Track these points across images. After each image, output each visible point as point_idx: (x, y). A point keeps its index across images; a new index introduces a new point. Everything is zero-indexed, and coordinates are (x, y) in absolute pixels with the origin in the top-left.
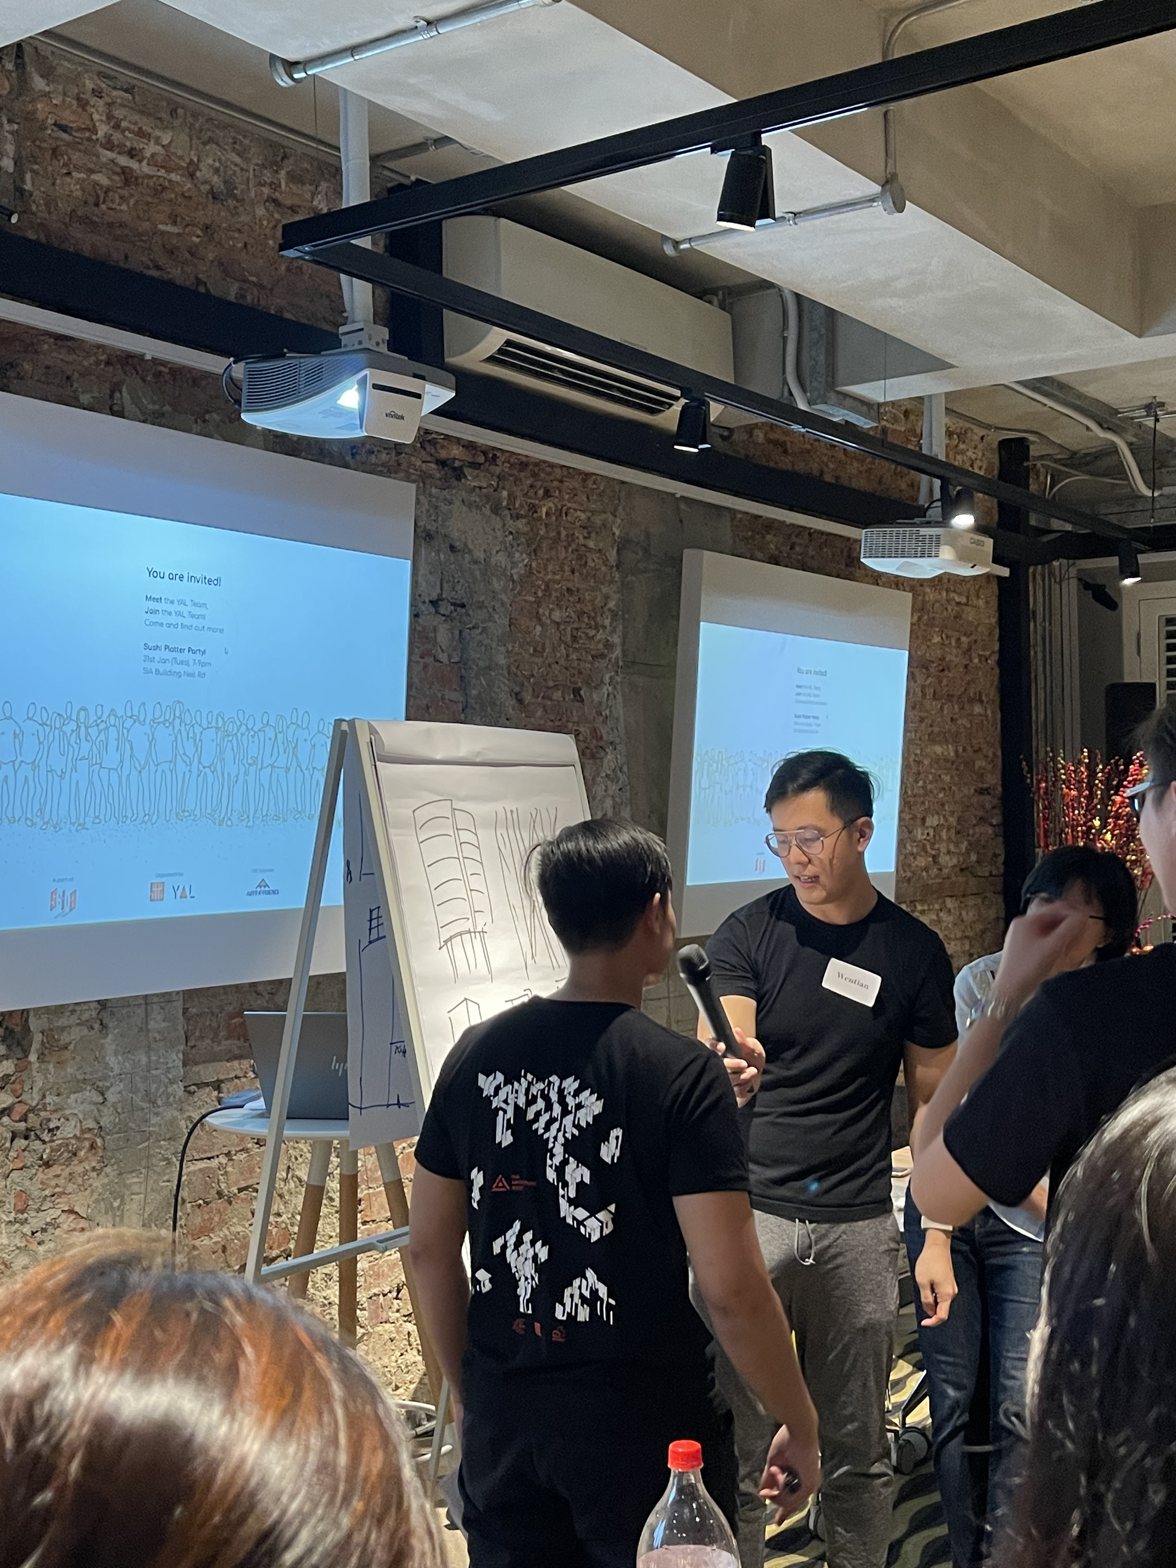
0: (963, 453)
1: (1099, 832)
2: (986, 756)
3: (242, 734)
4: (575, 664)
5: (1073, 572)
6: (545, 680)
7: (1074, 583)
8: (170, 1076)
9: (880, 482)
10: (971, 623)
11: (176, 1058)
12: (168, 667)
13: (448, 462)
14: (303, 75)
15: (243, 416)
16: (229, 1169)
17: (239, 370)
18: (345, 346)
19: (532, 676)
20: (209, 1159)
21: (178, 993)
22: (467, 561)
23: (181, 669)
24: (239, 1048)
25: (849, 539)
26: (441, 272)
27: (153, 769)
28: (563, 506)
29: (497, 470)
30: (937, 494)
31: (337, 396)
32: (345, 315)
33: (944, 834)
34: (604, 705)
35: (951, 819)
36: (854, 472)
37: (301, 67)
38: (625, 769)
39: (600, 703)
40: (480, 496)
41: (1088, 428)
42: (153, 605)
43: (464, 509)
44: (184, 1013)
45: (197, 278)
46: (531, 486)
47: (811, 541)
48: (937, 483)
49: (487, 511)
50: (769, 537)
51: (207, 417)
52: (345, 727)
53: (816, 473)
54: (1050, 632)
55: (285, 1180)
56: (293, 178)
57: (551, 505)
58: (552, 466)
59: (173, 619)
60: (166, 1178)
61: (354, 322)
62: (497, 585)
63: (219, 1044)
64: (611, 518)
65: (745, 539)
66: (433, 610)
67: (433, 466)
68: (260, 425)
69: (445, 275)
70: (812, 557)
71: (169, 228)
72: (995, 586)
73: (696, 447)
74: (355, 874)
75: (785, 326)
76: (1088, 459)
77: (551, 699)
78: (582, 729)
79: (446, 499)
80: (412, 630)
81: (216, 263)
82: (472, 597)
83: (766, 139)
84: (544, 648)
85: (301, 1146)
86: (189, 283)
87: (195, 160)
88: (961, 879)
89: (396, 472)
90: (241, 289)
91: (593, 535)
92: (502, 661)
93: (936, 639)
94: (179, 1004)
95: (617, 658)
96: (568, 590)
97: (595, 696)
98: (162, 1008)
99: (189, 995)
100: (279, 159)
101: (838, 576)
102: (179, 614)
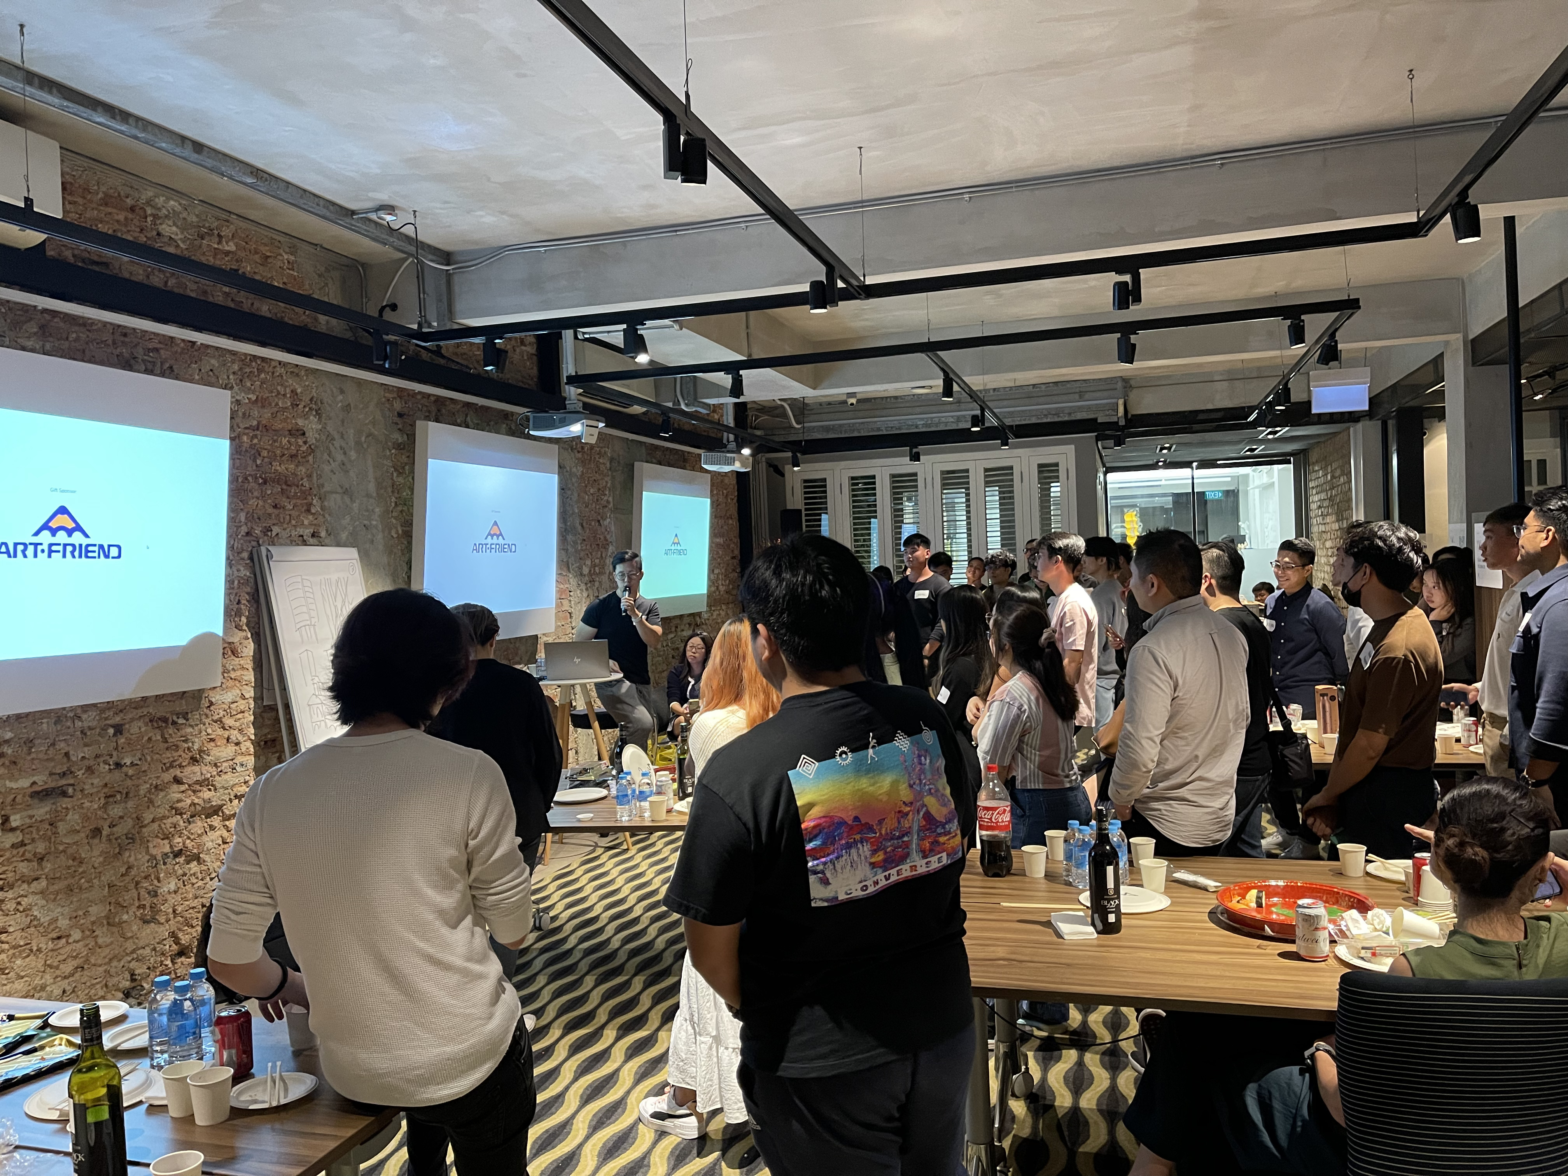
2: (735, 543)
4: (597, 510)
5: (764, 459)
7: (764, 464)
10: (726, 484)
15: (530, 431)
18: (571, 411)
19: (585, 516)
22: (565, 471)
30: (732, 440)
31: (572, 427)
33: (720, 577)
34: (607, 527)
43: (563, 450)
48: (732, 436)
49: (570, 450)
50: (657, 452)
54: (755, 485)
57: (588, 446)
61: (571, 400)
62: (573, 480)
64: (607, 449)
65: (649, 454)
76: (770, 409)
77: (590, 525)
78: (601, 537)
82: (566, 486)
84: (589, 505)
88: (727, 596)
91: (602, 457)
92: (576, 511)
95: (612, 507)
96: (594, 480)
97: (604, 523)
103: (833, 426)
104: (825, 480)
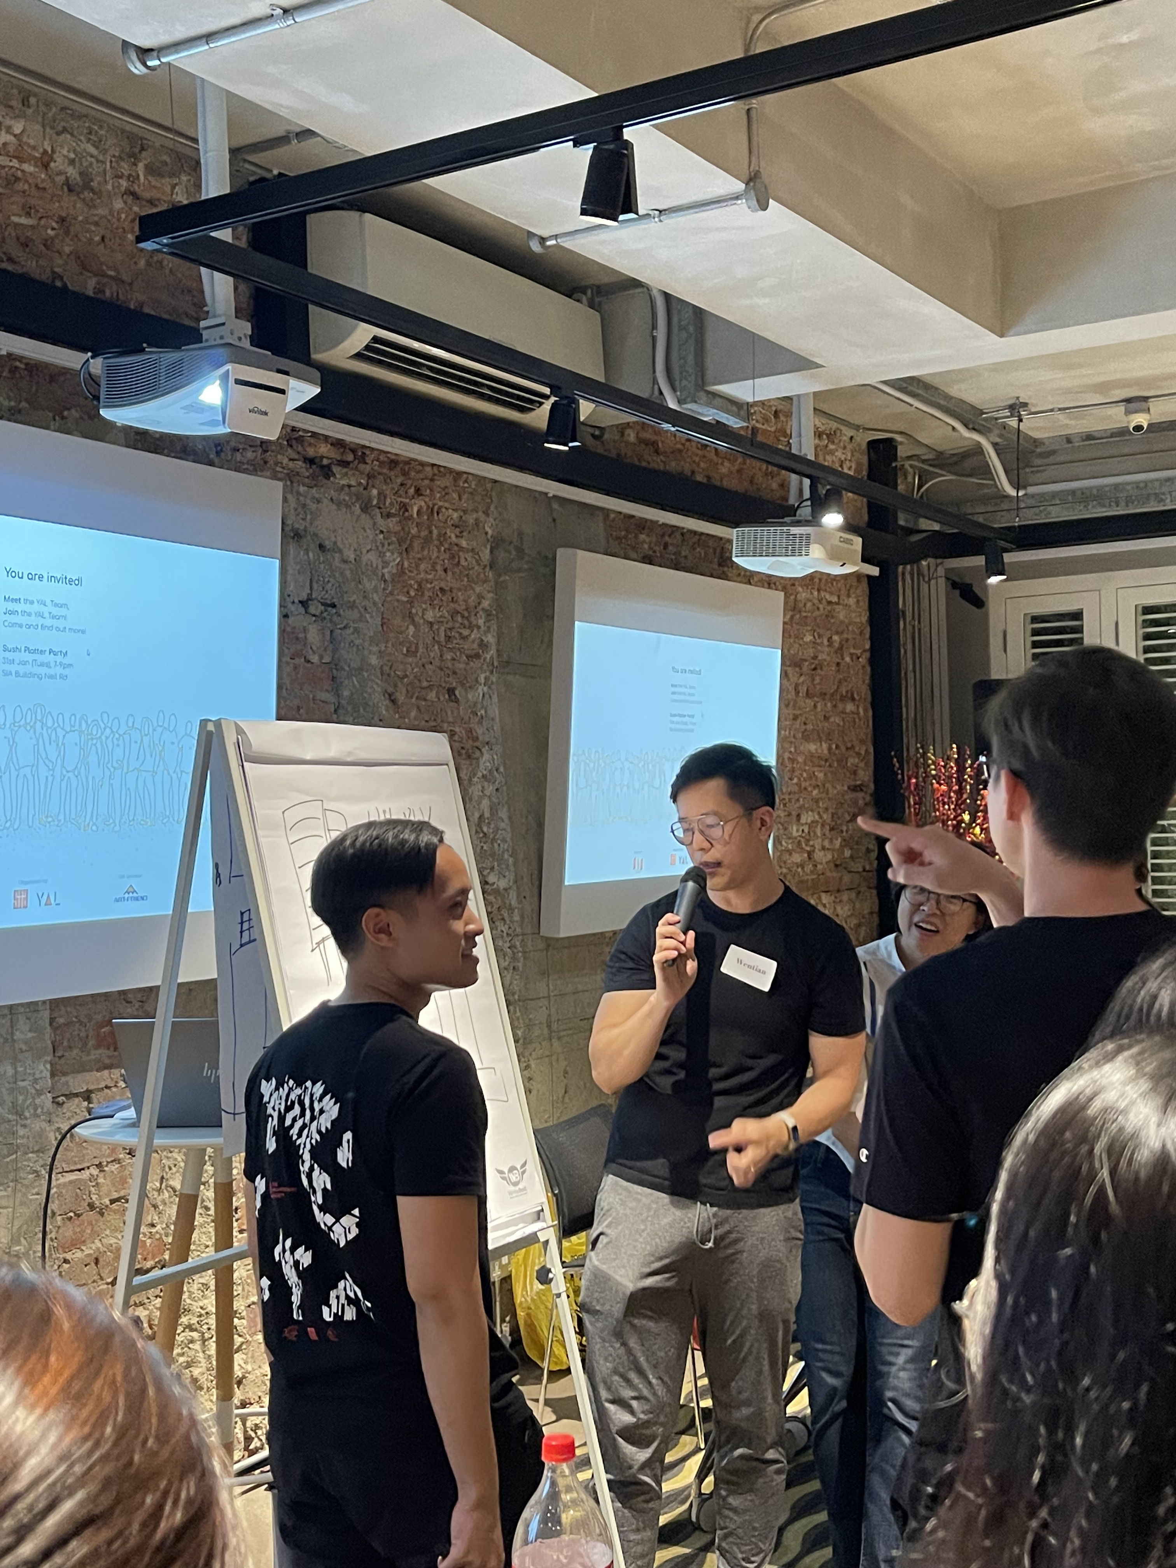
0: (832, 452)
1: (970, 826)
2: (858, 754)
3: (107, 738)
4: (449, 664)
5: (941, 571)
6: (420, 681)
7: (942, 582)
8: (38, 1087)
9: (751, 482)
10: (842, 622)
11: (43, 1069)
12: (29, 669)
13: (317, 460)
14: (157, 62)
15: (102, 412)
16: (101, 1180)
17: (97, 366)
18: (207, 341)
19: (406, 676)
20: (80, 1170)
21: (44, 1002)
22: (337, 560)
23: (43, 670)
24: (109, 1057)
25: (721, 539)
26: (305, 267)
27: (14, 773)
28: (434, 505)
29: (367, 468)
30: (807, 494)
31: (199, 391)
32: (206, 309)
33: (819, 831)
34: (479, 706)
35: (825, 816)
36: (724, 470)
37: (155, 54)
38: (502, 769)
39: (475, 704)
40: (349, 494)
41: (954, 428)
42: (12, 606)
43: (334, 507)
44: (51, 1024)
45: (53, 272)
46: (402, 485)
47: (683, 540)
48: (807, 482)
49: (357, 509)
50: (642, 537)
51: (66, 413)
52: (211, 727)
53: (687, 471)
54: (920, 630)
55: (159, 1190)
56: (150, 170)
57: (423, 504)
58: (422, 464)
59: (33, 620)
60: (34, 1191)
61: (215, 316)
62: (368, 585)
63: (89, 1054)
64: (482, 517)
65: (618, 538)
66: (302, 610)
67: (300, 463)
68: (120, 422)
69: (310, 270)
70: (686, 557)
71: (24, 221)
72: (865, 584)
73: (566, 445)
74: (224, 877)
75: (654, 327)
76: (955, 459)
77: (425, 700)
78: (457, 730)
79: (314, 498)
80: (282, 631)
81: (72, 257)
82: (342, 596)
83: (628, 133)
84: (417, 648)
85: (175, 1155)
86: (45, 277)
87: (49, 150)
88: (835, 874)
89: (262, 471)
90: (98, 283)
91: (465, 534)
92: (374, 661)
93: (808, 638)
94: (46, 1014)
95: (492, 658)
96: (441, 589)
97: (470, 696)
98: (28, 1018)
99: (55, 1004)
100: (137, 150)
101: (712, 576)
102: (40, 615)
103: (1100, 488)
104: (1078, 615)
